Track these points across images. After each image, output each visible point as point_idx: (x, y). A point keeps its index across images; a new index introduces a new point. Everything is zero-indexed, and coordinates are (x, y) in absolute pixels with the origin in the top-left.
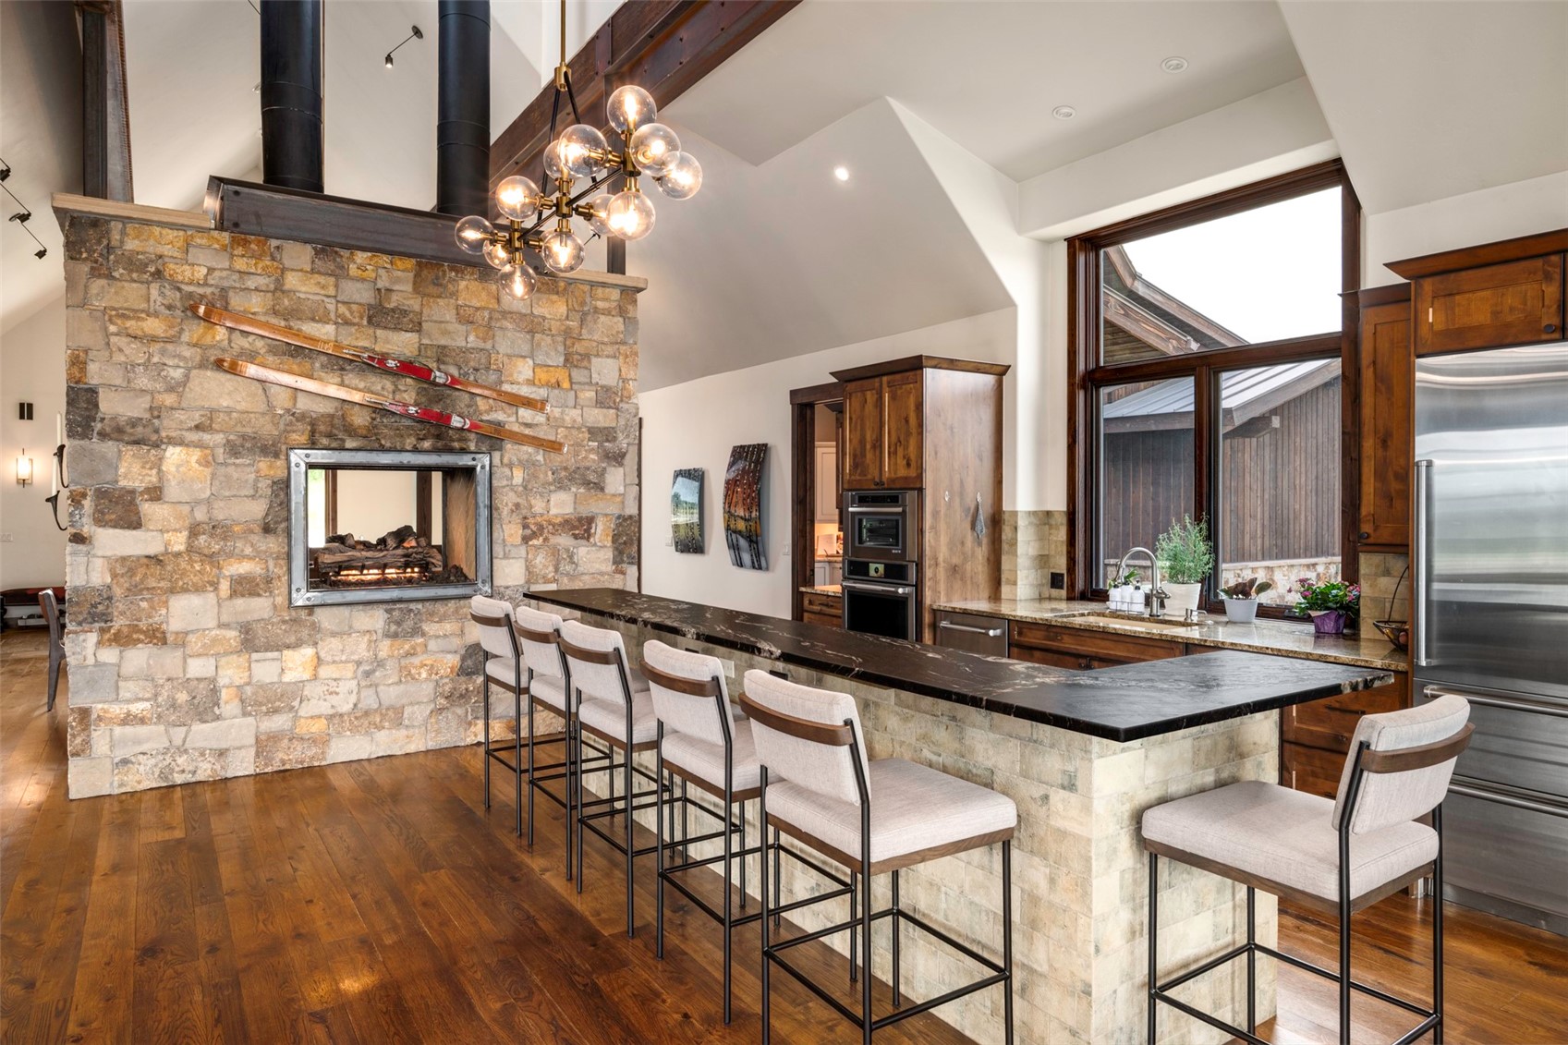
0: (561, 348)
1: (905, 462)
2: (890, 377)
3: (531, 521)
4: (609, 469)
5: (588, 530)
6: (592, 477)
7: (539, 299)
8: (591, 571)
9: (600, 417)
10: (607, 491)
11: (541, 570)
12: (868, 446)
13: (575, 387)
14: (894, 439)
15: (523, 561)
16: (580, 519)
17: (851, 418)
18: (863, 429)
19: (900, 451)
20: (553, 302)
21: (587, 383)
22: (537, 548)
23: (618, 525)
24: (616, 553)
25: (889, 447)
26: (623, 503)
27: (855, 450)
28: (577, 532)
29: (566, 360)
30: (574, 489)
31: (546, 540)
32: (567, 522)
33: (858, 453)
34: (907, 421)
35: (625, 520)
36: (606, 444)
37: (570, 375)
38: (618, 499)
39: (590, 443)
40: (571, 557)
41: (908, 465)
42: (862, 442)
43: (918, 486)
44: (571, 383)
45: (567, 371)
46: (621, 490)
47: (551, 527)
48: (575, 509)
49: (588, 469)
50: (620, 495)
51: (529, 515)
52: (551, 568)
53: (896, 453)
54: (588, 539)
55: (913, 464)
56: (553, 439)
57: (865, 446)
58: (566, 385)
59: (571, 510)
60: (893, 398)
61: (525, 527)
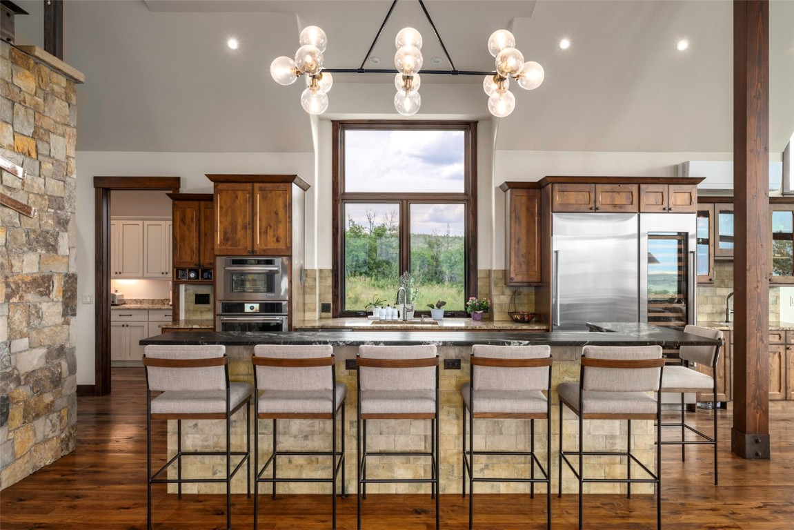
0: (32, 120)
1: (275, 239)
2: (261, 185)
3: (11, 280)
4: (60, 233)
5: (48, 288)
6: (51, 241)
7: (17, 71)
8: (50, 324)
9: (55, 187)
10: (59, 253)
11: (18, 326)
12: (239, 227)
13: (40, 157)
14: (264, 225)
15: (5, 318)
16: (43, 278)
17: (221, 207)
18: (234, 215)
19: (270, 232)
20: (27, 77)
21: (47, 156)
22: (16, 305)
23: (66, 282)
24: (64, 306)
25: (260, 229)
26: (68, 263)
27: (225, 228)
28: (41, 289)
29: (35, 132)
30: (39, 251)
31: (21, 297)
32: (35, 280)
33: (229, 231)
34: (276, 213)
35: (70, 278)
36: (59, 212)
37: (36, 146)
38: (65, 260)
39: (49, 210)
40: (38, 312)
41: (278, 240)
42: (234, 225)
43: (288, 254)
44: (37, 154)
45: (35, 142)
46: (67, 252)
47: (24, 286)
48: (39, 268)
49: (48, 233)
50: (67, 256)
51: (9, 274)
52: (24, 324)
53: (266, 232)
54: (48, 295)
55: (282, 241)
56: (26, 203)
57: (236, 226)
58: (34, 155)
59: (36, 270)
60: (264, 198)
61: (8, 285)
